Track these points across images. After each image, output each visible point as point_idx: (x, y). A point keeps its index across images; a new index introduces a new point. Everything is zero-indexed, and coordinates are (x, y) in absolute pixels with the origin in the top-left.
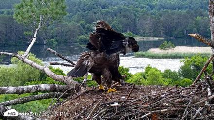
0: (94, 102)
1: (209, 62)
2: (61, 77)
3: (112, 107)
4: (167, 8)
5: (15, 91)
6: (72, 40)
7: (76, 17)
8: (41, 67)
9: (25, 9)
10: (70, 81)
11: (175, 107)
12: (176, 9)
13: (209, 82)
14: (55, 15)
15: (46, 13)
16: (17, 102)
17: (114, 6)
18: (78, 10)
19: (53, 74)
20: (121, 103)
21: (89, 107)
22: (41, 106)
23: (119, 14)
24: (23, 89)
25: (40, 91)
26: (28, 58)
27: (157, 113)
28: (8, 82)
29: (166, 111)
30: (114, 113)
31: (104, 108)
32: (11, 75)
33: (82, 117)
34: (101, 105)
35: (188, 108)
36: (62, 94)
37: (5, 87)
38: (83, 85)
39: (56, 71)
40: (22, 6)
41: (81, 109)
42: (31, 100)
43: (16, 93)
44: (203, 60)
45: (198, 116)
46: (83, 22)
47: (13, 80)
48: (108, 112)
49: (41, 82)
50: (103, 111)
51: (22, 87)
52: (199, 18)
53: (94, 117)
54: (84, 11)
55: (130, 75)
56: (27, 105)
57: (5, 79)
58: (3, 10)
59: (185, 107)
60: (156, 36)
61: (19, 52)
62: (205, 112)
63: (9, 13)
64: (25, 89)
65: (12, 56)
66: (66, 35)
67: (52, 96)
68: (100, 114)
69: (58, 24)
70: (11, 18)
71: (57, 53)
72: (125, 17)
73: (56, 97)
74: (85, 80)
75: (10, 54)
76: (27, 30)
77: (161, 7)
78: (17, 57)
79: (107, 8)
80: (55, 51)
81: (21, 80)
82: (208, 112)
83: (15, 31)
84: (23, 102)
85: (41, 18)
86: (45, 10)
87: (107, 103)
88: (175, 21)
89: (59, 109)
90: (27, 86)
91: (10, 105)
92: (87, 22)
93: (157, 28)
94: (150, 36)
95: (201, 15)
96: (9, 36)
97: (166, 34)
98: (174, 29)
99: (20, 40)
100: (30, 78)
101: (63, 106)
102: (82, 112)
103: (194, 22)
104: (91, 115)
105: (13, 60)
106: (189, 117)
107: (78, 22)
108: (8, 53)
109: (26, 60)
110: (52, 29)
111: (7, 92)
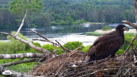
0: (61, 64)
1: (135, 39)
2: (39, 48)
3: (72, 68)
4: (107, 4)
5: (10, 57)
6: (46, 25)
7: (48, 10)
8: (27, 42)
9: (16, 4)
10: (45, 51)
11: (112, 67)
12: (112, 5)
13: (134, 52)
14: (35, 9)
15: (30, 7)
16: (12, 65)
17: (73, 3)
18: (50, 5)
19: (34, 46)
20: (78, 65)
21: (58, 68)
22: (27, 67)
23: (76, 8)
24: (15, 56)
25: (26, 57)
26: (18, 36)
27: (101, 71)
28: (5, 51)
29: (107, 70)
30: (74, 71)
31: (67, 68)
32: (7, 47)
33: (53, 74)
34: (65, 66)
35: (121, 68)
36: (41, 59)
37: (4, 55)
38: (54, 53)
39: (36, 44)
40: (15, 3)
41: (53, 69)
42: (20, 63)
43: (10, 59)
44: (130, 37)
45: (128, 73)
46: (53, 13)
47: (8, 50)
48: (70, 71)
49: (26, 51)
50: (66, 70)
51: (15, 55)
52: (127, 10)
53: (61, 74)
54: (54, 6)
55: (83, 47)
56: (17, 66)
57: (4, 49)
58: (2, 5)
59: (119, 68)
60: (100, 22)
61: (12, 32)
62: (132, 71)
63: (6, 7)
64: (17, 56)
65: (8, 35)
66: (42, 21)
67: (34, 61)
68: (64, 72)
69: (37, 14)
70: (7, 10)
71: (37, 32)
72: (80, 9)
73: (37, 61)
74: (55, 50)
75: (7, 33)
76: (17, 18)
77: (103, 3)
78: (11, 36)
79: (69, 4)
80: (35, 32)
81: (14, 50)
82: (134, 71)
83: (10, 19)
84: (15, 64)
85: (27, 10)
86: (29, 5)
87: (69, 65)
88: (112, 12)
89: (38, 69)
90: (17, 54)
91: (7, 66)
92: (56, 13)
93: (101, 17)
94: (96, 22)
95: (129, 8)
96: (6, 22)
97: (106, 21)
98: (111, 18)
99: (13, 25)
100: (19, 49)
101: (41, 67)
102: (53, 70)
103: (124, 13)
104: (59, 72)
105: (8, 37)
106: (121, 74)
107: (50, 13)
108: (5, 33)
109: (17, 37)
110: (33, 17)
111: (5, 58)
